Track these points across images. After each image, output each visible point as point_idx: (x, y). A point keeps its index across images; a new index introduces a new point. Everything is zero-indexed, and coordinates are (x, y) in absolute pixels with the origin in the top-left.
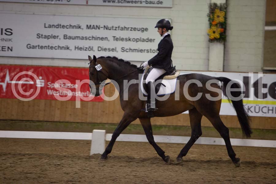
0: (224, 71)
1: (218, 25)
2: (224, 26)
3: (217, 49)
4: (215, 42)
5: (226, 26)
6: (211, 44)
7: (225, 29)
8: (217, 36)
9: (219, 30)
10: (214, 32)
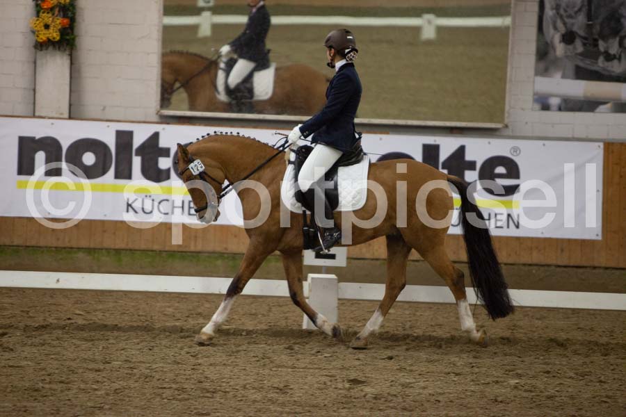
0: (70, 118)
1: (57, 10)
2: (70, 14)
3: (55, 67)
4: (51, 48)
5: (74, 14)
6: (40, 54)
7: (73, 20)
8: (55, 35)
9: (59, 22)
10: (47, 27)
